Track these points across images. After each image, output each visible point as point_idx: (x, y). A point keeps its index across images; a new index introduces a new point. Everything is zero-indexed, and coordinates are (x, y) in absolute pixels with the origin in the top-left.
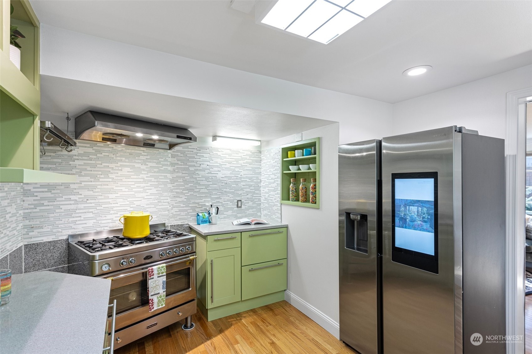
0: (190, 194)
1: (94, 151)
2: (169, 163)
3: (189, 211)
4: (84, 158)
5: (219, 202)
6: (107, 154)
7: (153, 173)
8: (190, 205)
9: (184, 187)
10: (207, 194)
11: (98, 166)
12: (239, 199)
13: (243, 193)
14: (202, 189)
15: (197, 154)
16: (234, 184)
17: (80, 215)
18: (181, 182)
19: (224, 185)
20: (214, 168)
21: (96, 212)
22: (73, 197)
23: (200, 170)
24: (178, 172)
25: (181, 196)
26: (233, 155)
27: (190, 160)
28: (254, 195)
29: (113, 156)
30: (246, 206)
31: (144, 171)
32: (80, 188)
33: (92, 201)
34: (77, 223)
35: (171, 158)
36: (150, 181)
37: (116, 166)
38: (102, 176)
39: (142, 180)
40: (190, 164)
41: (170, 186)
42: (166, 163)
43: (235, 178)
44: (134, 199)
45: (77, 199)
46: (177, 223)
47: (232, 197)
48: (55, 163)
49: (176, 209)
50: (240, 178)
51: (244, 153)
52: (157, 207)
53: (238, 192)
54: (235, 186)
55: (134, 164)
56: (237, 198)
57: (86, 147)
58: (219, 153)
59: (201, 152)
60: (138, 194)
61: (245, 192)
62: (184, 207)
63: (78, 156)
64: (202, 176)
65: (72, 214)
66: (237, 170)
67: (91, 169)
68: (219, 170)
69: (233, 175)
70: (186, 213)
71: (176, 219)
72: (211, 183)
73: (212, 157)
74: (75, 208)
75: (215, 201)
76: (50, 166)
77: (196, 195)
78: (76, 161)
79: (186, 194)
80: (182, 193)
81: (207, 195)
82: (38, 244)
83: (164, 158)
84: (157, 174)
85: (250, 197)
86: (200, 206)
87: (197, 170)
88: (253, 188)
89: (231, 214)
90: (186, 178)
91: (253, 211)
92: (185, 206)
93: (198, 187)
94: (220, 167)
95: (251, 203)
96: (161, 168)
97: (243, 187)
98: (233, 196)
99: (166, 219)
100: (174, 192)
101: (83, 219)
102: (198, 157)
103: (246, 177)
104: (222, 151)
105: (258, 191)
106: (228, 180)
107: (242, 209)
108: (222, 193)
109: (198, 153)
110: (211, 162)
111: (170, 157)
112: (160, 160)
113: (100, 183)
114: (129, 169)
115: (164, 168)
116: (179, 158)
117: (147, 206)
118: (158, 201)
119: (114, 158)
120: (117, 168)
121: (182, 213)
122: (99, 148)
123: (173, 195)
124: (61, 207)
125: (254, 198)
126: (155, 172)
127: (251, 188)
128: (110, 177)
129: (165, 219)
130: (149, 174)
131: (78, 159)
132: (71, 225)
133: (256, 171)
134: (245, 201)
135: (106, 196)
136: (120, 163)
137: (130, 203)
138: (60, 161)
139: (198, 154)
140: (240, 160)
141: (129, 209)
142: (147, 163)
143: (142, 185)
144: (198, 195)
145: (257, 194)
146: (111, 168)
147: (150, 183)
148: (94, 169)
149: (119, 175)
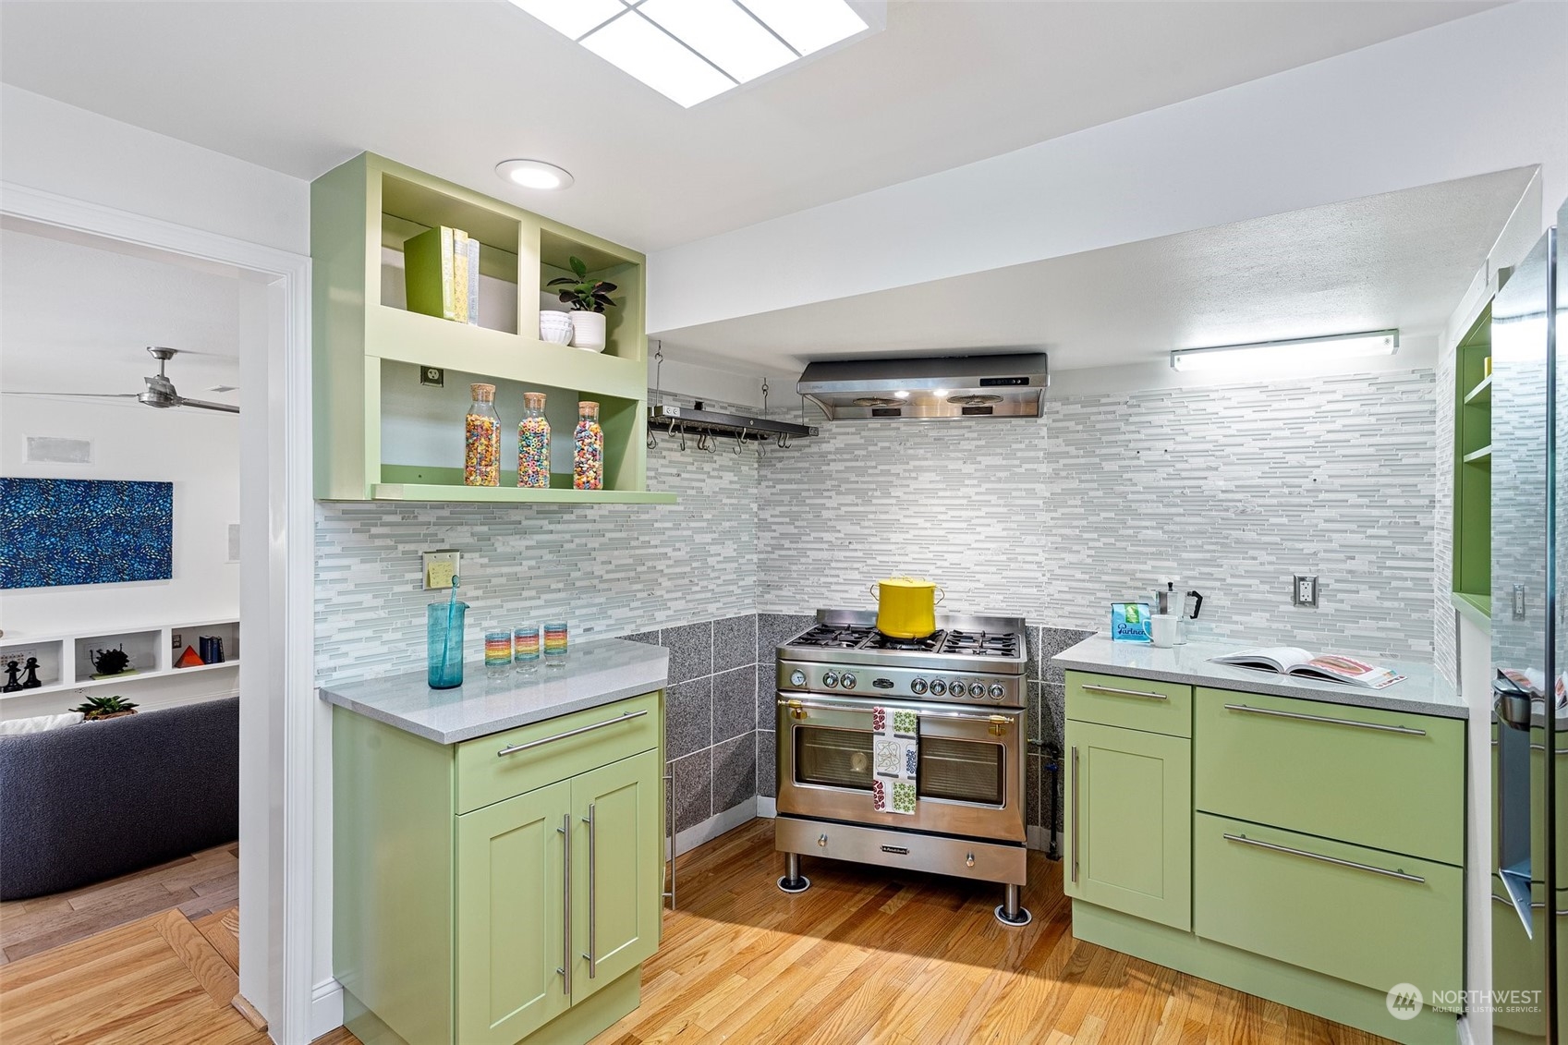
0: (1104, 544)
1: (862, 441)
2: (1041, 454)
3: (1099, 594)
4: (845, 456)
5: (1210, 576)
6: (887, 444)
7: (993, 482)
8: (1105, 578)
9: (1085, 523)
10: (1166, 546)
11: (870, 471)
12: (1301, 571)
13: (1325, 551)
14: (1147, 528)
15: (1127, 420)
16: (1282, 516)
17: (837, 572)
18: (1076, 506)
19: (1233, 516)
20: (1190, 460)
21: (865, 569)
22: (827, 536)
23: (1138, 469)
24: (1067, 478)
25: (1075, 548)
26: (1275, 405)
27: (1105, 438)
28: (1389, 563)
29: (898, 448)
30: (1342, 601)
31: (969, 478)
32: (839, 518)
33: (859, 547)
34: (833, 587)
35: (1048, 438)
36: (988, 504)
37: (905, 470)
38: (878, 493)
39: (964, 502)
40: (1104, 451)
41: (1044, 517)
42: (1032, 454)
43: (1286, 490)
44: (945, 548)
45: (834, 540)
46: (1064, 625)
47: (1270, 563)
48: (798, 470)
49: (1063, 586)
50: (1308, 491)
51: (1334, 392)
52: (1005, 573)
53: (1300, 546)
54: (1285, 520)
55: (946, 463)
56: (1292, 568)
57: (848, 434)
58: (1211, 407)
59: (1144, 411)
60: (956, 536)
61: (1334, 545)
62: (1084, 581)
63: (835, 453)
64: (1144, 488)
65: (825, 569)
66: (1294, 463)
67: (856, 479)
68: (1213, 465)
69: (1277, 480)
70: (1092, 598)
71: (1060, 613)
72: (1181, 511)
73: (1183, 422)
74: (829, 558)
75: (1194, 570)
76: (793, 476)
77: (1126, 549)
78: (831, 464)
79: (1091, 544)
80: (1079, 538)
81: (1162, 549)
82: (775, 617)
83: (1027, 441)
84: (1006, 486)
85: (1366, 568)
86: (1140, 584)
87: (1126, 469)
88: (1384, 532)
89: (1265, 624)
90: (1092, 494)
91: (1379, 629)
92: (1087, 577)
93: (1130, 523)
94: (1217, 453)
95: (1368, 596)
96: (1017, 470)
97: (1323, 525)
98: (1273, 558)
99: (1032, 609)
100: (1056, 535)
101: (842, 581)
102: (1133, 428)
103: (1342, 486)
104: (1223, 398)
105: (1415, 547)
106: (1252, 499)
107: (1318, 611)
108: (1223, 545)
109: (1130, 415)
110: (1179, 439)
111: (1043, 438)
112: (1014, 446)
113: (873, 509)
114: (932, 476)
115: (1026, 470)
116: (1070, 436)
117: (978, 569)
118: (1008, 558)
119: (902, 452)
120: (907, 475)
121: (1079, 599)
122: (872, 434)
123: (1052, 543)
124: (809, 553)
125: (1386, 573)
126: (999, 480)
127: (1370, 532)
128: (893, 494)
129: (1029, 609)
130: (983, 485)
131: (835, 460)
132: (824, 590)
133: (1404, 462)
134: (1337, 581)
135: (885, 537)
136: (913, 463)
137: (935, 558)
138: (807, 465)
139: (1132, 419)
140: (1311, 420)
141: (932, 569)
142: (979, 458)
143: (964, 513)
144: (1130, 549)
145: (1404, 558)
146: (894, 474)
147: (985, 509)
148: (863, 479)
149: (911, 489)
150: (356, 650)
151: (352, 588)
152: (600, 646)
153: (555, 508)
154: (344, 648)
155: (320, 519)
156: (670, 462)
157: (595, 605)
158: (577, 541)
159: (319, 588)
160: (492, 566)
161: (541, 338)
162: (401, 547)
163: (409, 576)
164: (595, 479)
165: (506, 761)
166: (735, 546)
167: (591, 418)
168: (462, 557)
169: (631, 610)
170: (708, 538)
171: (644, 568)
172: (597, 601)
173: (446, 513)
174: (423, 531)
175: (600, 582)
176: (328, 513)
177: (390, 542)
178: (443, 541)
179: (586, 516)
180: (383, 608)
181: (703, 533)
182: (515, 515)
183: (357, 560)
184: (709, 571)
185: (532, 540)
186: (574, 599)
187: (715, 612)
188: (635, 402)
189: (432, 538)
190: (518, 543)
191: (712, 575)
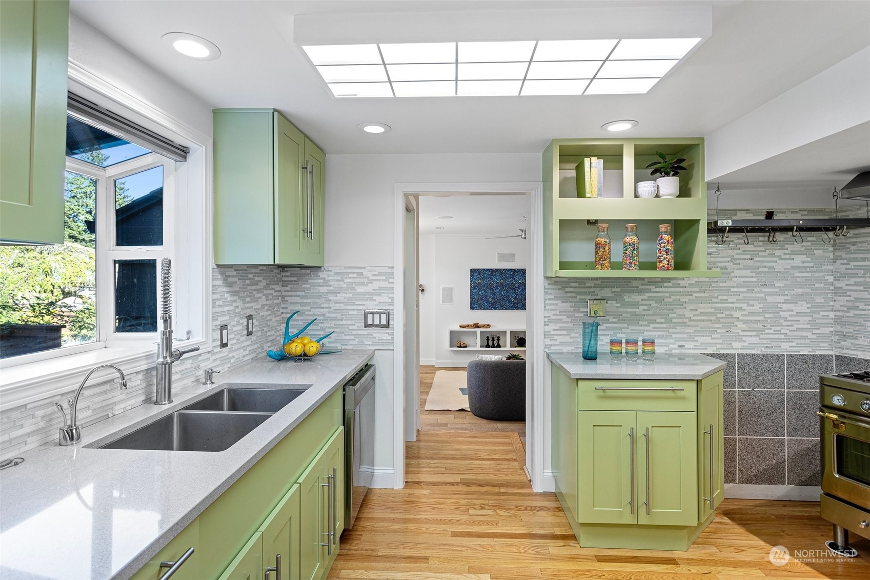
76: (866, 256)
82: (853, 359)
150: (560, 339)
151: (558, 313)
152: (690, 357)
153: (659, 280)
154: (555, 337)
155: (546, 284)
156: (744, 251)
157: (686, 333)
158: (673, 297)
159: (546, 312)
160: (622, 308)
161: (636, 196)
162: (578, 297)
163: (582, 310)
164: (668, 264)
165: (601, 393)
166: (809, 306)
167: (666, 232)
168: (607, 303)
169: (712, 339)
170: (781, 299)
171: (723, 315)
172: (687, 331)
173: (599, 282)
174: (589, 290)
175: (689, 321)
176: (549, 282)
177: (574, 295)
178: (597, 295)
179: (679, 284)
180: (571, 322)
181: (777, 295)
182: (635, 283)
183: (560, 301)
184: (782, 321)
185: (646, 296)
186: (671, 328)
187: (786, 348)
188: (699, 220)
189: (593, 294)
190: (636, 297)
191: (785, 324)
